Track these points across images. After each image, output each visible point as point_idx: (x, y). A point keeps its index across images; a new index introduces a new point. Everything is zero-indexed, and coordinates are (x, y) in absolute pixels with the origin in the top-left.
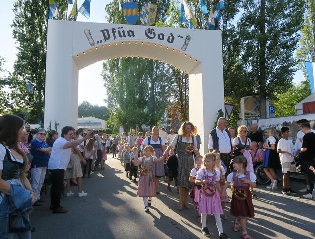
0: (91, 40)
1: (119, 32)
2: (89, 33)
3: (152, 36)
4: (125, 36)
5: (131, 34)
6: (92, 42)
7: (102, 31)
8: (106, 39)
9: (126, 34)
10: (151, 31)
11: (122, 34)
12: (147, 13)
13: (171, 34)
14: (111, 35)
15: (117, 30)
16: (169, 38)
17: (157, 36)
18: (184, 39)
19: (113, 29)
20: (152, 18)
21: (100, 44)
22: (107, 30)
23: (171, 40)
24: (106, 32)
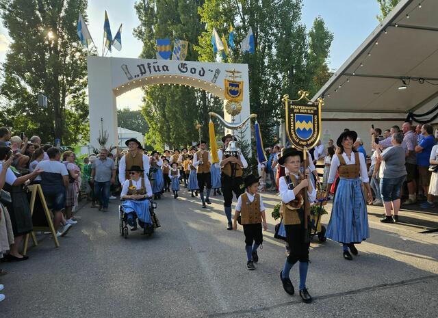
0: (128, 74)
1: (154, 67)
2: (127, 68)
3: (185, 70)
4: (160, 71)
5: (165, 68)
6: (129, 77)
7: (138, 66)
8: (142, 73)
9: (161, 69)
10: (183, 65)
11: (157, 69)
12: (179, 49)
13: (202, 68)
14: (147, 70)
15: (152, 65)
16: (200, 72)
17: (189, 70)
18: (214, 73)
19: (149, 64)
20: (184, 54)
21: (137, 78)
22: (143, 65)
23: (202, 73)
24: (142, 67)
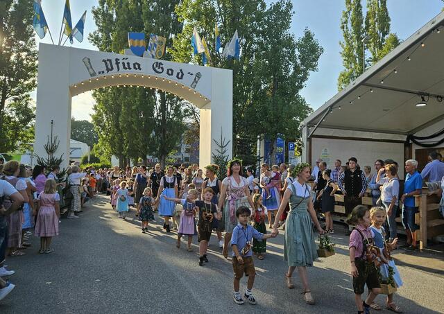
0: (91, 70)
1: (123, 63)
2: (89, 62)
3: (160, 70)
4: (130, 69)
5: (137, 66)
6: (92, 72)
7: (104, 61)
8: (108, 70)
9: (132, 66)
10: (159, 65)
11: (126, 66)
12: (155, 45)
13: (181, 70)
14: (115, 66)
15: (121, 61)
16: (178, 74)
17: (165, 71)
18: (193, 77)
19: (117, 60)
20: (161, 52)
21: (102, 75)
22: (110, 61)
23: (180, 76)
24: (108, 62)
